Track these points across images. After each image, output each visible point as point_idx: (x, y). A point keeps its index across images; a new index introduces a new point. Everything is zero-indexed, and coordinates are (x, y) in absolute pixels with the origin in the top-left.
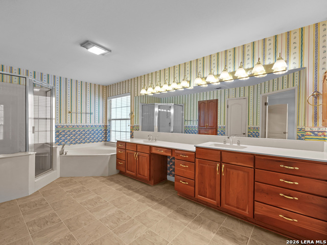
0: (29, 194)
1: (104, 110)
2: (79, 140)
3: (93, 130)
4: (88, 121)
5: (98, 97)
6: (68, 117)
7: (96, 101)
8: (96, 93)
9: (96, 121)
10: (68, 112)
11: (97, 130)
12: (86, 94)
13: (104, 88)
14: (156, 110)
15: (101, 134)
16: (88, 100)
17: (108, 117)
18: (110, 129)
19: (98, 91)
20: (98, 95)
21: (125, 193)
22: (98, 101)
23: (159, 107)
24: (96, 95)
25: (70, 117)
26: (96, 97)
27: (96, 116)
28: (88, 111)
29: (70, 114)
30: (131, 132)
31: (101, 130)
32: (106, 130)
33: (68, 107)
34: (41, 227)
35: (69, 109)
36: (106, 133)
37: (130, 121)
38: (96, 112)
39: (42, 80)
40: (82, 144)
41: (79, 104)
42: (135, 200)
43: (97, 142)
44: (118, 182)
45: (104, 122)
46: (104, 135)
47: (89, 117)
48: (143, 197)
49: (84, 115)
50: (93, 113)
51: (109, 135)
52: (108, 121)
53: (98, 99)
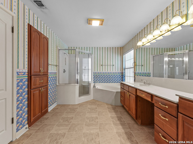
0: (76, 104)
1: (121, 63)
2: (104, 81)
3: (114, 75)
4: (112, 70)
5: (117, 55)
6: (101, 68)
7: (116, 58)
8: (116, 53)
9: (116, 70)
10: (101, 65)
11: (117, 75)
12: (110, 54)
13: (121, 49)
14: (166, 59)
15: (119, 78)
16: (111, 58)
17: (123, 67)
18: (125, 74)
19: (117, 51)
20: (117, 54)
21: (113, 121)
22: (117, 58)
23: (169, 56)
24: (116, 54)
25: (102, 68)
26: (116, 55)
27: (116, 67)
28: (112, 64)
29: (102, 66)
30: (134, 77)
31: (119, 75)
32: (122, 75)
33: (101, 63)
34: (90, 121)
35: (101, 64)
36: (122, 78)
37: (133, 69)
38: (116, 64)
39: (84, 50)
40: (110, 83)
41: (106, 60)
42: (115, 131)
43: (117, 83)
44: (116, 112)
45: (121, 70)
46: (122, 79)
47: (112, 68)
48: (123, 131)
49: (109, 67)
50: (115, 65)
51: (124, 79)
52: (123, 70)
53: (117, 56)
